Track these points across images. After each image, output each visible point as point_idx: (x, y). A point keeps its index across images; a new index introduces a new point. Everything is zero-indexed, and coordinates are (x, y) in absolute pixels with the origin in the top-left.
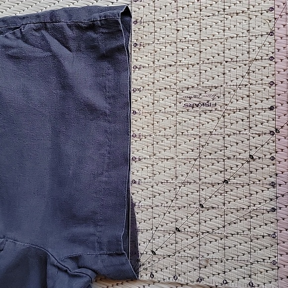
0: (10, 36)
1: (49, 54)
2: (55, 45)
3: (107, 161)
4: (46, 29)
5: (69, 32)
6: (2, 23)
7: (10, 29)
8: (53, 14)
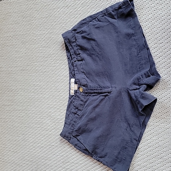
0: (94, 21)
1: (109, 23)
2: (110, 19)
3: (138, 49)
4: (106, 15)
5: (113, 13)
6: (90, 18)
7: (93, 19)
8: (106, 9)
